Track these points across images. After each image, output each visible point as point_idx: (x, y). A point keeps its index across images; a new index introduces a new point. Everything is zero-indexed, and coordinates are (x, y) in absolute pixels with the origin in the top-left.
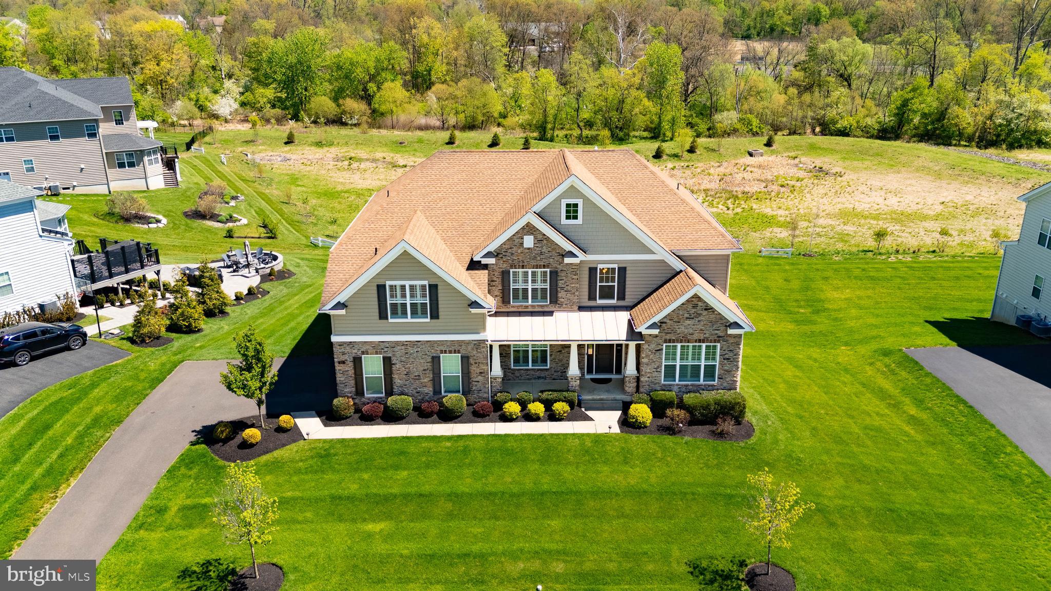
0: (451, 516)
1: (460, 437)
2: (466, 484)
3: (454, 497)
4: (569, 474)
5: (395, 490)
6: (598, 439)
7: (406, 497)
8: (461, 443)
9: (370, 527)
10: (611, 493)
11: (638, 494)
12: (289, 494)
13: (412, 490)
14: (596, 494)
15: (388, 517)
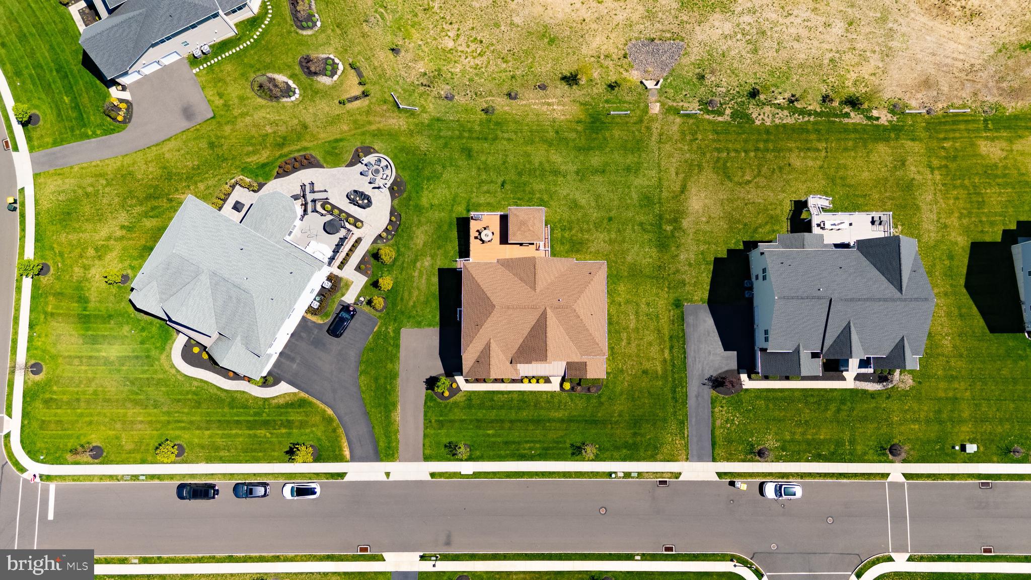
0: (510, 429)
1: (510, 392)
2: (513, 415)
3: (511, 422)
4: (543, 412)
5: (493, 418)
6: (552, 394)
7: (497, 421)
8: (510, 396)
9: (490, 432)
10: (554, 421)
11: (561, 421)
12: (463, 418)
13: (497, 418)
14: (549, 421)
15: (493, 428)
